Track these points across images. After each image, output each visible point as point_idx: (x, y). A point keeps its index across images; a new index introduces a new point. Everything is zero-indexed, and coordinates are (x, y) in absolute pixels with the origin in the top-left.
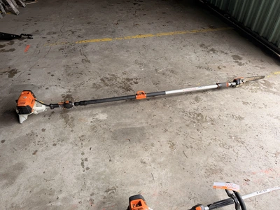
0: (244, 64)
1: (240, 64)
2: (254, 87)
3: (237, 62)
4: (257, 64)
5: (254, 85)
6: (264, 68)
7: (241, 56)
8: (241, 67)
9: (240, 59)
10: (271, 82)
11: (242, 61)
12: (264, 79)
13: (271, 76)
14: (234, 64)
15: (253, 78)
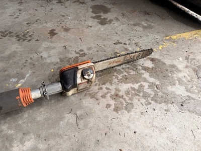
0: (111, 21)
1: (103, 22)
2: (124, 87)
3: (98, 17)
4: (137, 20)
5: (125, 80)
6: (150, 27)
7: (108, 6)
8: (102, 28)
9: (106, 11)
10: (168, 62)
11: (109, 16)
12: (152, 56)
13: (167, 45)
14: (91, 22)
15: (121, 59)
